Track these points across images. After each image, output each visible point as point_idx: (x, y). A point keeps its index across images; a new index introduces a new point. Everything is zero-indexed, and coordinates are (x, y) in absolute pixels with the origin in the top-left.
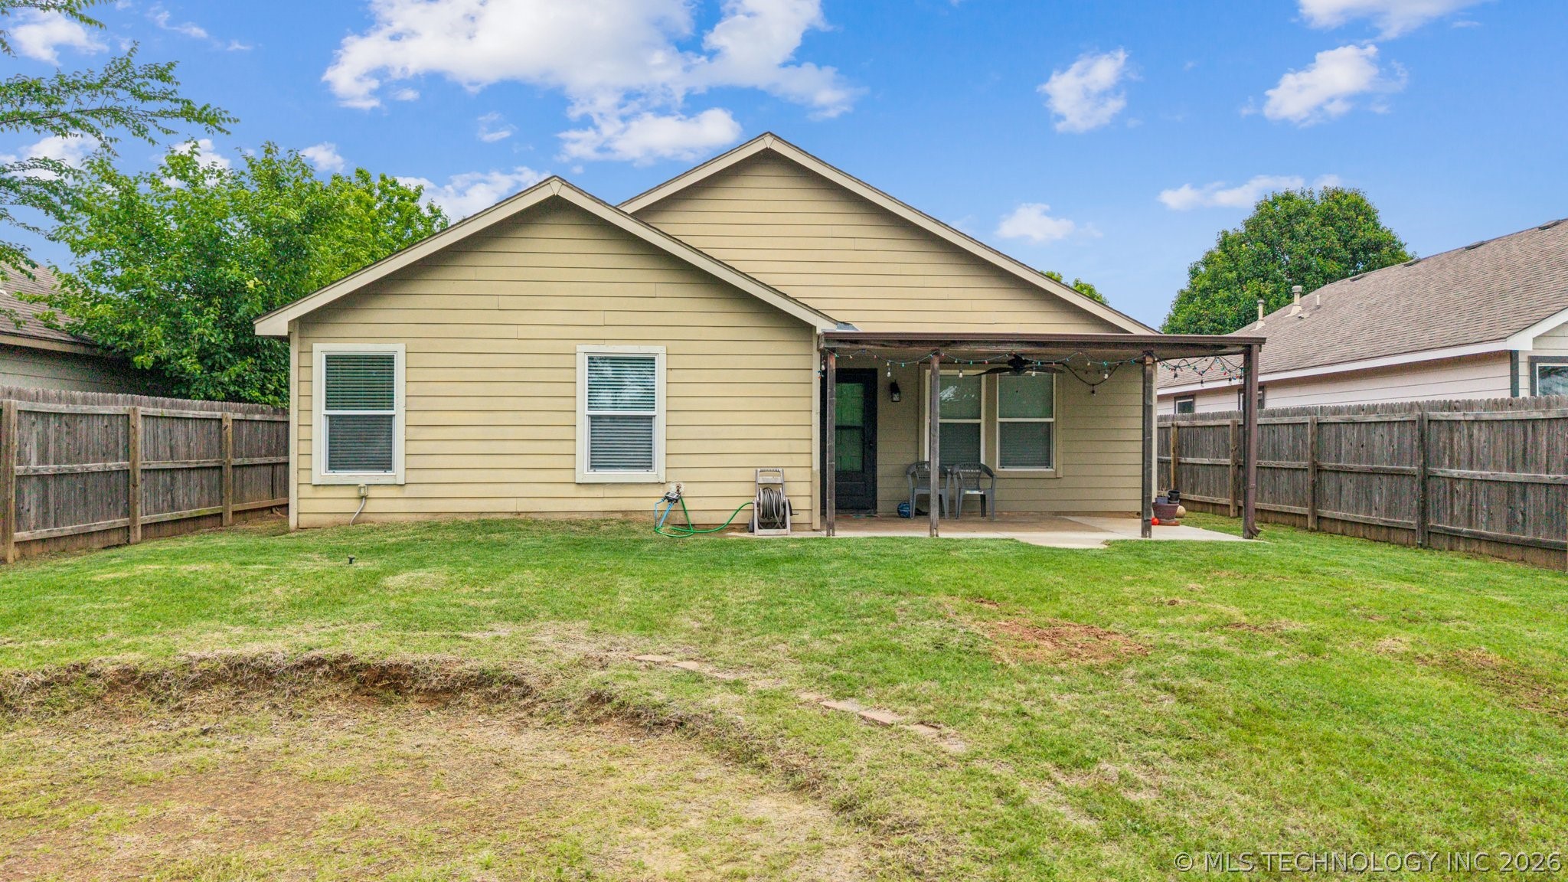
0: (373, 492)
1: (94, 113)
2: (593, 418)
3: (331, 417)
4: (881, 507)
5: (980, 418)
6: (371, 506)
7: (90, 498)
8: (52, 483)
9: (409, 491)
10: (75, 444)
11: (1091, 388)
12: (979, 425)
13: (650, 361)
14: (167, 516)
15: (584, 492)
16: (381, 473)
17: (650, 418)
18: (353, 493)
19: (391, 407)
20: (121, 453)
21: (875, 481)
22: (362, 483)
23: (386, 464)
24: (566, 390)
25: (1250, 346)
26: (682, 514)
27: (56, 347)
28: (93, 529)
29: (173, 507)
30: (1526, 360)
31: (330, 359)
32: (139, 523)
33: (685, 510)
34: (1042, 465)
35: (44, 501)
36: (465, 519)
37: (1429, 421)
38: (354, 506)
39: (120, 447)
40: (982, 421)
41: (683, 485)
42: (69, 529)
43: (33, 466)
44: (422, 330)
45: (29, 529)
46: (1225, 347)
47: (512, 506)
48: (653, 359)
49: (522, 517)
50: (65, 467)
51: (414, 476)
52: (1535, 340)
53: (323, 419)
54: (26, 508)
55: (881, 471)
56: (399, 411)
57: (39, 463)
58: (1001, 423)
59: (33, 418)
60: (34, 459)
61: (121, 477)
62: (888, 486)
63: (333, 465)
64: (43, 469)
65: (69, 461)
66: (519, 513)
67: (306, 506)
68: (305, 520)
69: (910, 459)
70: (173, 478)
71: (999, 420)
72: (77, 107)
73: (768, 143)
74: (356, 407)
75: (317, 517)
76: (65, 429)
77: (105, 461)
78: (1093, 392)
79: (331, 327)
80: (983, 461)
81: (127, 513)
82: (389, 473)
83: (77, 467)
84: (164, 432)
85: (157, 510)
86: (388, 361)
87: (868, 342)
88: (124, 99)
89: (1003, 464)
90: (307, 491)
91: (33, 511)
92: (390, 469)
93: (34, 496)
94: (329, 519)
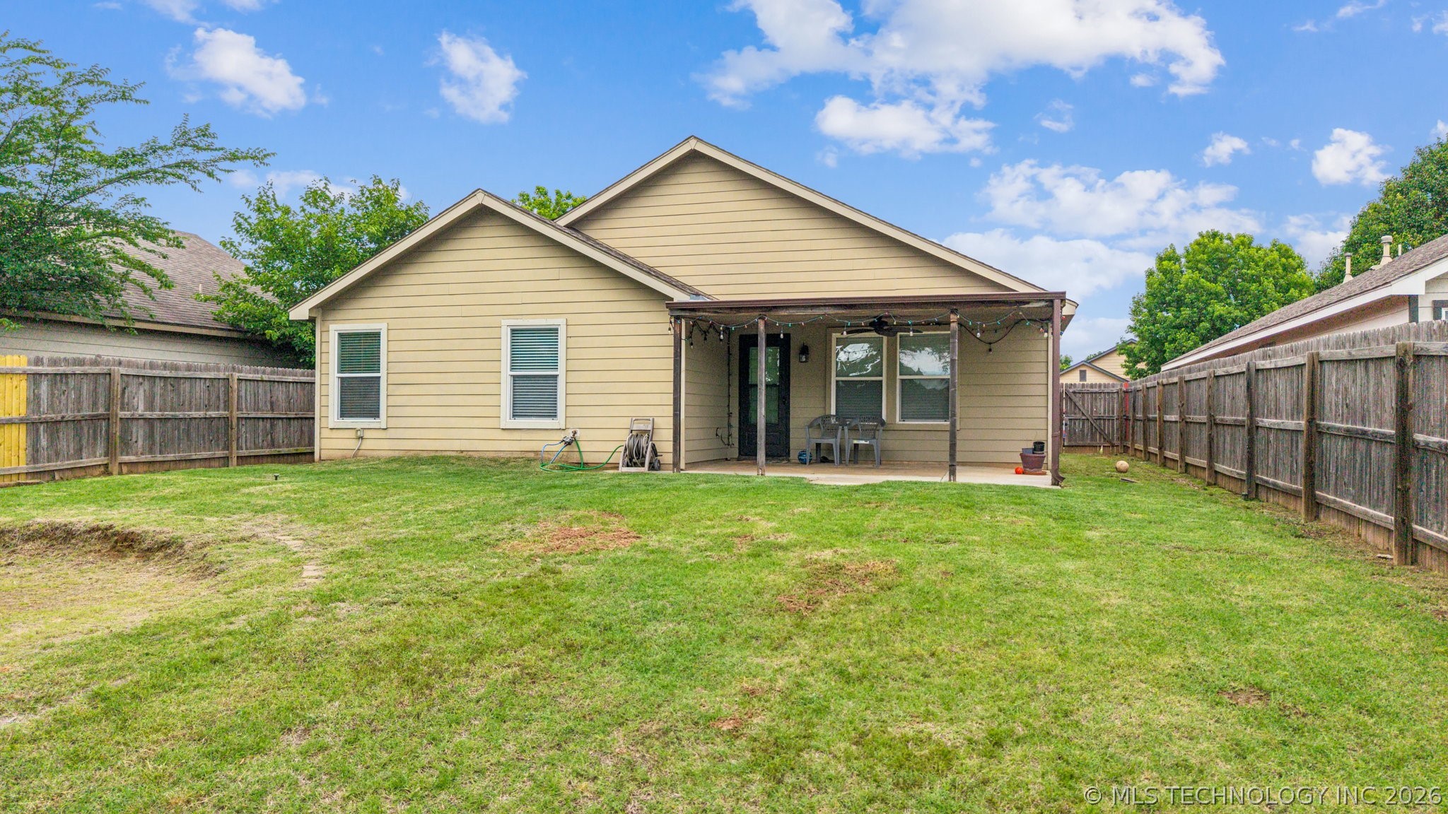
0: (367, 434)
1: (177, 166)
2: (514, 377)
3: (342, 379)
4: (794, 455)
5: (881, 376)
6: (367, 444)
7: (194, 435)
8: (157, 425)
9: (391, 433)
10: (179, 398)
11: (987, 347)
12: (881, 381)
13: (554, 331)
14: (267, 451)
15: (506, 435)
16: (372, 420)
17: (556, 376)
18: (352, 434)
19: (378, 371)
20: (222, 406)
21: (788, 430)
22: (358, 426)
23: (376, 414)
24: (492, 355)
25: (1052, 301)
26: (578, 454)
27: (213, 333)
28: (194, 457)
29: (273, 445)
30: (1430, 304)
31: (343, 336)
32: (235, 455)
33: (580, 452)
34: (943, 418)
35: (150, 436)
36: (425, 454)
37: (1257, 371)
38: (354, 444)
39: (222, 401)
40: (884, 379)
41: (579, 432)
42: (171, 457)
43: (140, 412)
44: (398, 313)
45: (136, 454)
46: (1028, 303)
47: (457, 446)
48: (557, 330)
49: (464, 454)
50: (168, 414)
51: (393, 423)
52: (1428, 283)
53: (336, 380)
54: (134, 440)
55: (793, 424)
56: (382, 374)
57: (145, 410)
58: (902, 381)
59: (141, 380)
60: (141, 407)
61: (222, 422)
62: (799, 438)
63: (344, 413)
64: (148, 414)
65: (172, 409)
66: (462, 452)
67: (326, 444)
68: (325, 455)
69: (819, 413)
70: (272, 426)
71: (899, 377)
72: (162, 164)
73: (692, 145)
74: (359, 371)
75: (331, 452)
76: (169, 387)
77: (207, 410)
78: (990, 350)
79: (342, 312)
80: (884, 417)
81: (227, 447)
82: (377, 420)
83: (180, 414)
84: (265, 393)
85: (256, 447)
86: (376, 336)
87: (704, 310)
88: (188, 154)
89: (903, 418)
90: (326, 433)
91: (140, 443)
92: (378, 417)
93: (141, 433)
94: (339, 453)
